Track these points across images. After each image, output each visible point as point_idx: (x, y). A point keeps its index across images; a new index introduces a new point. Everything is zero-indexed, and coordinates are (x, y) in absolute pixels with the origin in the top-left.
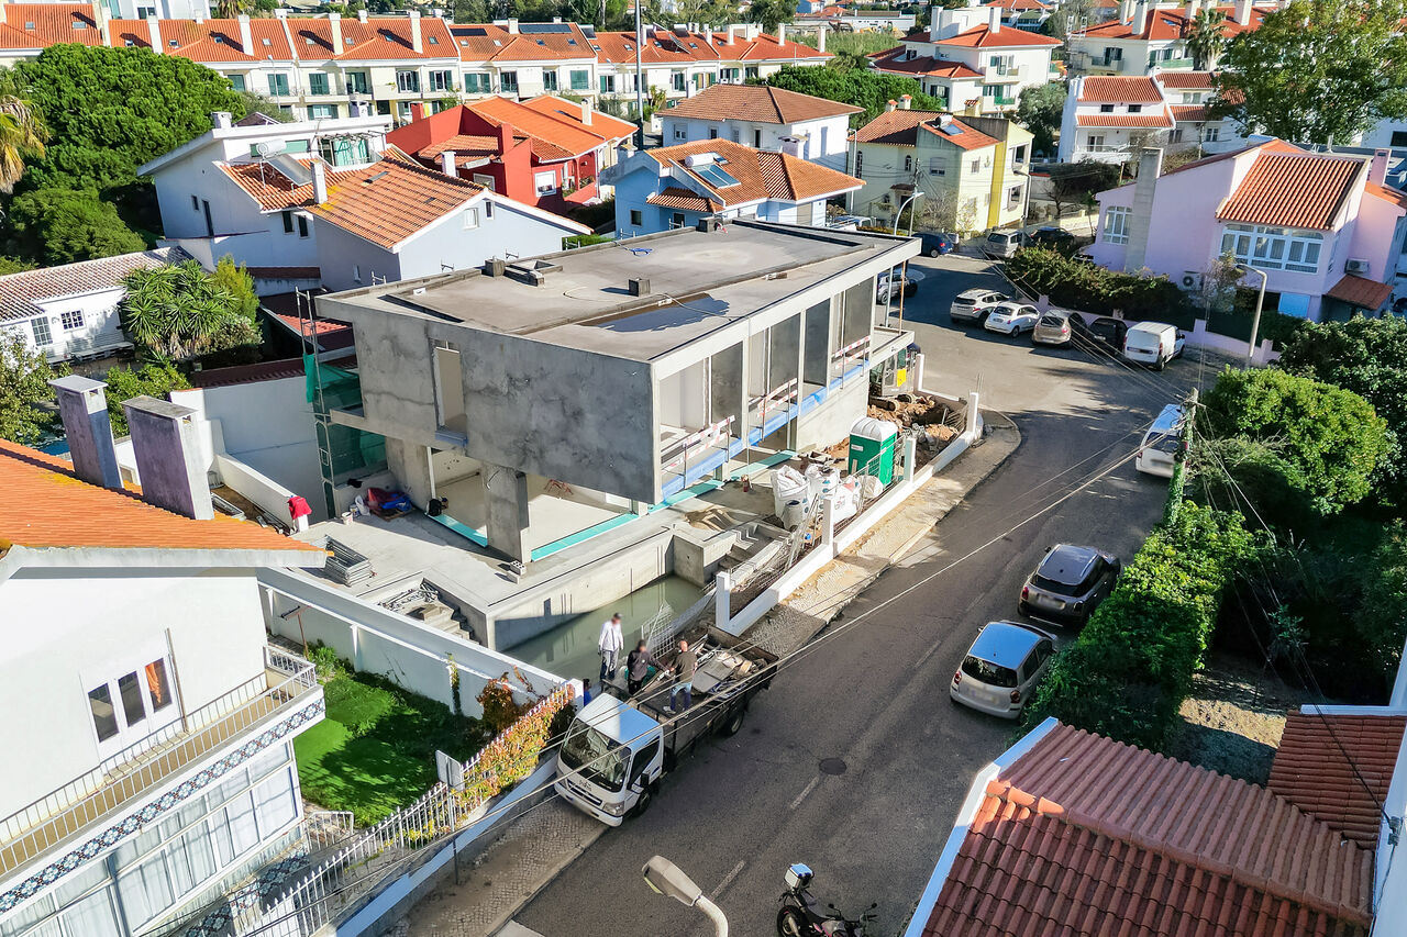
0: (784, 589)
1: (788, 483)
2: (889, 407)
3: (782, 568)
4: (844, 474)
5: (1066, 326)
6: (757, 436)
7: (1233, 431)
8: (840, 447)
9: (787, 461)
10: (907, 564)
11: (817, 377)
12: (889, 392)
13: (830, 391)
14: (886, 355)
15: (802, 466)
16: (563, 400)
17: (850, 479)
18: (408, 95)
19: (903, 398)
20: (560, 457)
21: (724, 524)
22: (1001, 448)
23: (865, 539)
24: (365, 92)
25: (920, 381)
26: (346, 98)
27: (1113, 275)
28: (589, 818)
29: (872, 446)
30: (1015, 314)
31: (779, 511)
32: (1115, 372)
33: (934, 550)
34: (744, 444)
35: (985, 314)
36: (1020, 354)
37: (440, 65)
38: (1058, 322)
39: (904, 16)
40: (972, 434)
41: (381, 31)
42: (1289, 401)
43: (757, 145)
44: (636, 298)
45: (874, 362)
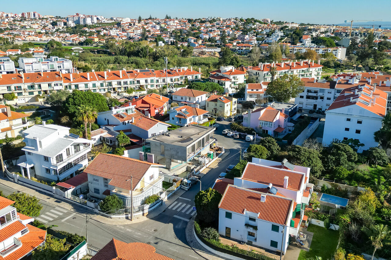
0: (201, 171)
1: (200, 159)
2: (213, 149)
3: (200, 169)
4: (207, 158)
5: (238, 136)
6: (197, 154)
7: (251, 152)
8: (206, 154)
9: (200, 156)
10: (214, 168)
11: (203, 146)
12: (213, 147)
13: (205, 148)
14: (212, 142)
15: (202, 157)
16: (176, 151)
17: (208, 158)
18: (119, 86)
19: (215, 147)
20: (176, 157)
21: (193, 164)
22: (227, 154)
23: (210, 166)
24: (111, 86)
25: (217, 145)
26: (107, 87)
27: (245, 128)
28: (185, 190)
29: (210, 154)
30: (231, 133)
31: (199, 163)
32: (244, 142)
33: (218, 167)
34: (195, 155)
35: (227, 133)
36: (231, 140)
37: (125, 80)
38: (237, 135)
39: (218, 48)
40: (223, 152)
41: (113, 74)
42: (256, 148)
43: (190, 100)
44: (182, 138)
45: (210, 143)
